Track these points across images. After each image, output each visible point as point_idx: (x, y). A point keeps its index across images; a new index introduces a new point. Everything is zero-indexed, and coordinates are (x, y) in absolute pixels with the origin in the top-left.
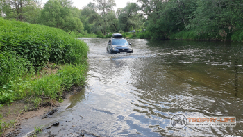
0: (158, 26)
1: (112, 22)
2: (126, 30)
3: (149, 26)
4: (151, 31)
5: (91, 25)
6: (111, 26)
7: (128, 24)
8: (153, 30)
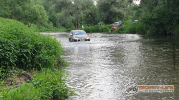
0: (155, 16)
1: (88, 11)
2: (108, 21)
3: (143, 15)
4: (147, 23)
5: (59, 15)
6: (87, 16)
7: (111, 13)
8: (148, 22)
